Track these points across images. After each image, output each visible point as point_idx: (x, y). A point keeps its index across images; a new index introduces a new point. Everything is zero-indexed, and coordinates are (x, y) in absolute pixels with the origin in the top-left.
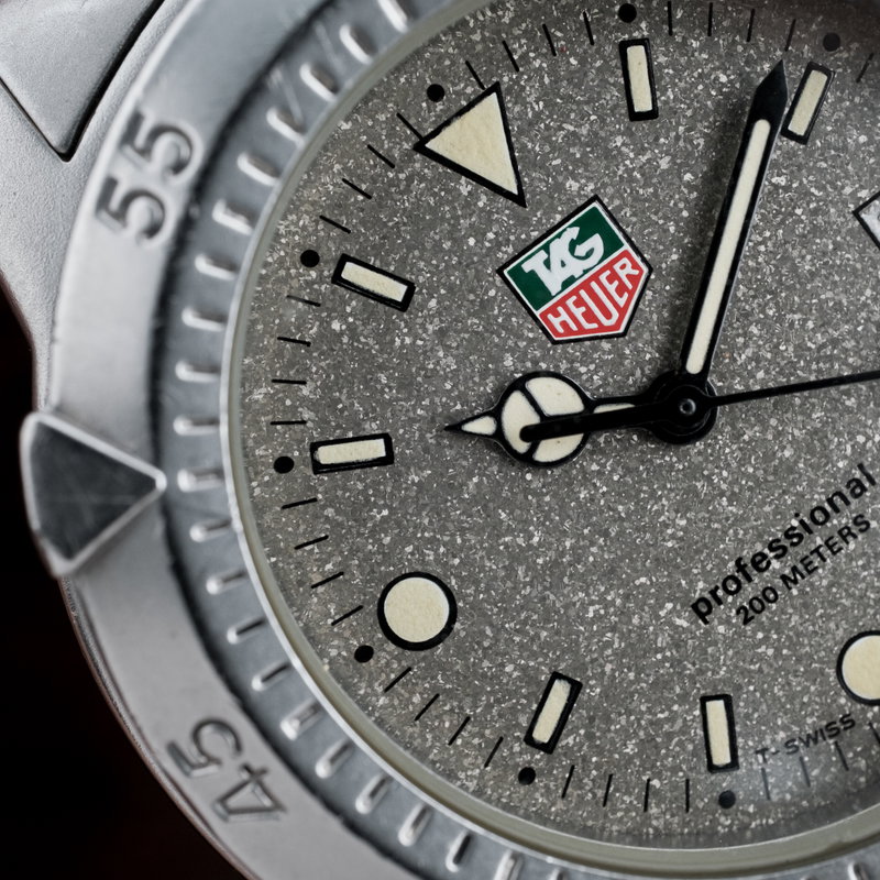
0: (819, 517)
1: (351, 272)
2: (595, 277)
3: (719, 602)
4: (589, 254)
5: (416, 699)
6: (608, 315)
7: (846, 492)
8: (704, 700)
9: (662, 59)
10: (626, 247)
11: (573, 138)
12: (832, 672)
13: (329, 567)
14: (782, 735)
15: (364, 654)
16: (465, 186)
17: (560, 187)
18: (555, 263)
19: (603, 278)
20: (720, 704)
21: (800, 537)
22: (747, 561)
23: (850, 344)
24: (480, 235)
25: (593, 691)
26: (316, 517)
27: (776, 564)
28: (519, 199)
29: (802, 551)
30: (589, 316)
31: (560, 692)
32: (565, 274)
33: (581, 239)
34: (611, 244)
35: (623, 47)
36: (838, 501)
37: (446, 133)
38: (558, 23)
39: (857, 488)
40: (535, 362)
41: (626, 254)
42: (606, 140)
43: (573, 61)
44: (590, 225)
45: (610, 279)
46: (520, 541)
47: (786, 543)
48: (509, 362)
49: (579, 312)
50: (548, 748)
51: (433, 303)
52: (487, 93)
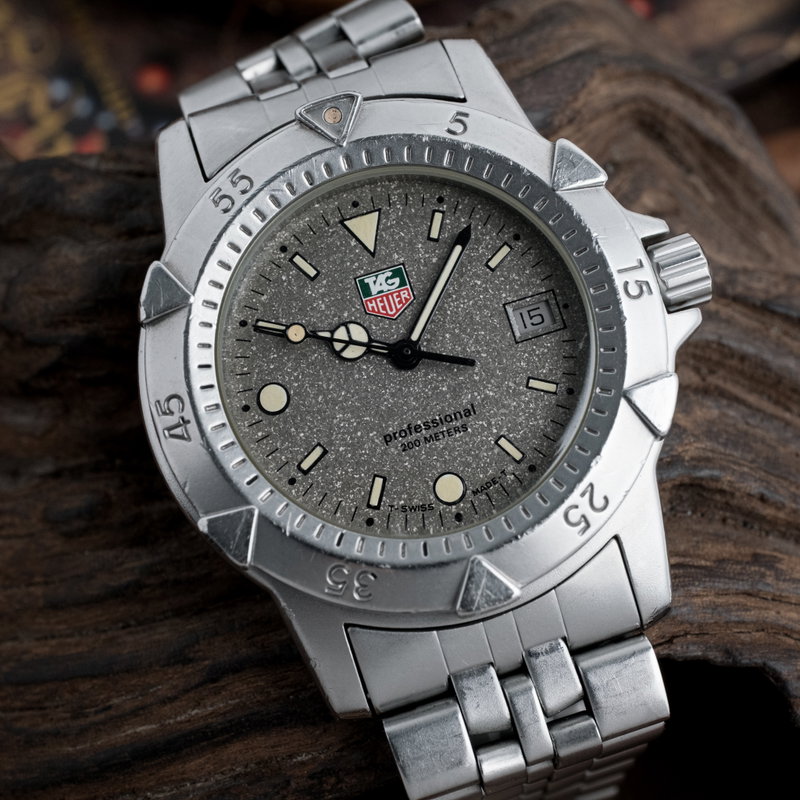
0: (447, 419)
1: (298, 260)
2: (392, 294)
3: (396, 438)
4: (393, 284)
5: (260, 434)
6: (391, 310)
7: (462, 413)
8: (376, 476)
9: (448, 221)
10: (408, 286)
11: (402, 239)
12: (431, 484)
13: (246, 369)
14: (402, 502)
15: (246, 408)
16: (353, 243)
17: (391, 255)
18: (378, 283)
19: (395, 295)
20: (381, 480)
21: (438, 424)
22: (412, 426)
23: (484, 355)
24: (353, 262)
25: (331, 456)
26: (248, 348)
27: (424, 431)
28: (373, 254)
29: (436, 430)
30: (384, 308)
31: (318, 451)
32: (380, 289)
33: (391, 277)
34: (402, 283)
35: (434, 211)
36: (458, 415)
37: (354, 220)
38: (412, 194)
39: (468, 413)
40: (356, 318)
41: (407, 289)
42: (415, 244)
43: (413, 211)
44: (397, 273)
45: (397, 297)
46: (324, 386)
47: (431, 425)
48: (346, 315)
49: (380, 305)
50: (305, 473)
51: (325, 282)
52: (376, 211)
